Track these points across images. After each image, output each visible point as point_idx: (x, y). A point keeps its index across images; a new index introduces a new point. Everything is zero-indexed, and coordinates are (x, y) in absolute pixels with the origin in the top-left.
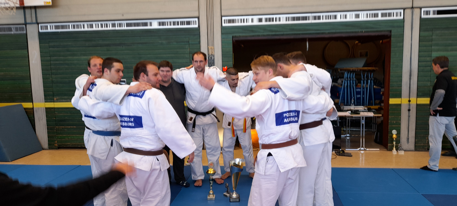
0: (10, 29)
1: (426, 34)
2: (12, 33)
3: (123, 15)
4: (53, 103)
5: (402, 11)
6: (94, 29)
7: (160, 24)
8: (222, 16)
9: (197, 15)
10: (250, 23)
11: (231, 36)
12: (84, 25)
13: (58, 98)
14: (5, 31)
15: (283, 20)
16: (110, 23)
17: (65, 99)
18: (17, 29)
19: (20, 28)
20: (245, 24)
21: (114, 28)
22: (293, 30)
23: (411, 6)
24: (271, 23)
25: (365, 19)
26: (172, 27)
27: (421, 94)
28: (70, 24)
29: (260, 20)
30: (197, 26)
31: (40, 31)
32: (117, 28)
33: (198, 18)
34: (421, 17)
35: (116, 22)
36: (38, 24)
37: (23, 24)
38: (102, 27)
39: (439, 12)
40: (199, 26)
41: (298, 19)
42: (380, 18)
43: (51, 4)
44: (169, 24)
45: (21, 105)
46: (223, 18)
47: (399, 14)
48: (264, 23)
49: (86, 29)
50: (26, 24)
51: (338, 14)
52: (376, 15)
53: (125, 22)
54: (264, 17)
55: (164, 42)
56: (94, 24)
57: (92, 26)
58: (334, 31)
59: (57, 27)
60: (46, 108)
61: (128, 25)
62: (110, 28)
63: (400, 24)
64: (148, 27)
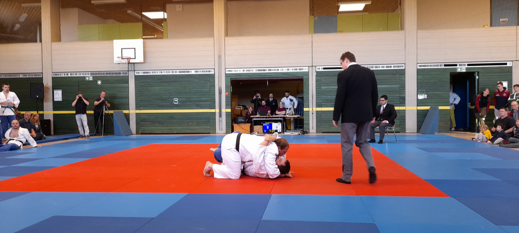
0: (120, 73)
1: (319, 78)
2: (121, 75)
3: (177, 67)
4: (140, 111)
5: (308, 67)
6: (163, 74)
7: (195, 72)
8: (225, 69)
9: (214, 68)
10: (239, 72)
11: (230, 78)
12: (158, 72)
13: (142, 108)
14: (117, 74)
15: (254, 71)
16: (171, 71)
17: (146, 108)
18: (123, 73)
19: (125, 73)
20: (237, 72)
21: (173, 74)
22: (259, 75)
23: (311, 65)
24: (249, 72)
25: (292, 71)
26: (202, 73)
27: (317, 106)
28: (151, 71)
29: (244, 71)
30: (213, 73)
31: (136, 74)
32: (174, 74)
33: (214, 69)
34: (316, 71)
35: (174, 71)
36: (135, 71)
37: (127, 71)
38: (167, 73)
39: (324, 69)
40: (214, 73)
41: (261, 70)
42: (298, 71)
43: (143, 62)
44: (200, 72)
45: (122, 111)
46: (226, 69)
47: (306, 69)
48: (245, 72)
49: (159, 74)
50: (128, 71)
51: (280, 69)
52: (297, 69)
53: (178, 71)
54: (245, 69)
55: (197, 80)
56: (163, 71)
57: (162, 72)
58: (278, 76)
59: (144, 73)
60: (136, 113)
61: (180, 72)
62: (171, 73)
63: (307, 74)
64: (190, 73)
